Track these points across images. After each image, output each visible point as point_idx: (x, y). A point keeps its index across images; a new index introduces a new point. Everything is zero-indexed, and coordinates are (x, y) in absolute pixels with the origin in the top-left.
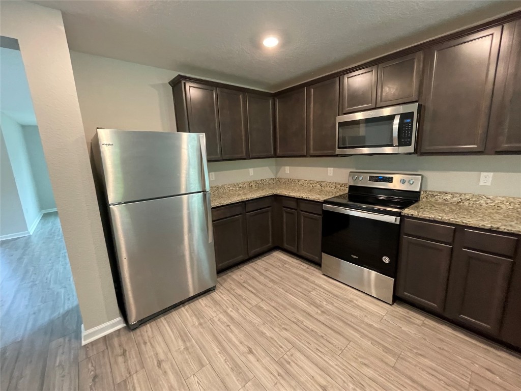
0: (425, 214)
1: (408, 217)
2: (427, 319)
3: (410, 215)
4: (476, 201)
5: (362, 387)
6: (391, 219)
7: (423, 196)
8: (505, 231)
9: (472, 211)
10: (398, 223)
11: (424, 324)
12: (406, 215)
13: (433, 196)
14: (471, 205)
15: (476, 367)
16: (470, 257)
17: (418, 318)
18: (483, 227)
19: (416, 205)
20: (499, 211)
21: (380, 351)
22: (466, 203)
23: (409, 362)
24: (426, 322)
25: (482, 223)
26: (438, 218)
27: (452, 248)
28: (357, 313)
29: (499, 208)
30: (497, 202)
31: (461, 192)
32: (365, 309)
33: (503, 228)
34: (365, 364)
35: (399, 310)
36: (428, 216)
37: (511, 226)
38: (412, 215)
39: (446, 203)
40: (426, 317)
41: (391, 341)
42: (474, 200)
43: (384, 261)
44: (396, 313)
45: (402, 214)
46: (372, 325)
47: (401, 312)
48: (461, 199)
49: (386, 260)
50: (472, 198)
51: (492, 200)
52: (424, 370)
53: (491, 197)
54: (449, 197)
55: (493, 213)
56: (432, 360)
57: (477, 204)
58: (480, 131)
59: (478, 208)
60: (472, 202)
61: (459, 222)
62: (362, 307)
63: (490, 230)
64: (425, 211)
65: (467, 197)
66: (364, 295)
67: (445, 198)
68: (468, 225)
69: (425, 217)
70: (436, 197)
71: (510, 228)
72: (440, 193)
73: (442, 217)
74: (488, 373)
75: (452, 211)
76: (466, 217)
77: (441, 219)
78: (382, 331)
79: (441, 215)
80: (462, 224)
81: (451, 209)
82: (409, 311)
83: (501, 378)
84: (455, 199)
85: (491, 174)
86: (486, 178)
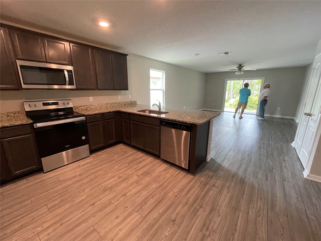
10: (85, 119)
22: (89, 109)
30: (96, 106)
31: (86, 105)
34: (84, 190)
49: (84, 138)
50: (90, 106)
53: (94, 105)
54: (83, 107)
57: (91, 108)
63: (95, 114)
65: (88, 106)
66: (77, 162)
67: (81, 108)
72: (79, 106)
84: (85, 108)
85: (92, 97)
86: (91, 99)
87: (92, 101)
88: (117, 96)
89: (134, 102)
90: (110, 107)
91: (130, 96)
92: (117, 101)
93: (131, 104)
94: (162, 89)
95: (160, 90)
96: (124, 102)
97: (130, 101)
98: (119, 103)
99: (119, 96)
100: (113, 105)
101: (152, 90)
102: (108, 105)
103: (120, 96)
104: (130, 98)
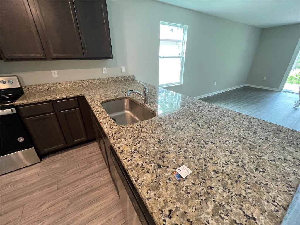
0: (31, 100)
1: (20, 106)
2: (62, 154)
3: (21, 104)
4: (55, 86)
5: (47, 217)
6: (8, 111)
7: (25, 90)
8: (72, 97)
9: (56, 92)
10: (15, 112)
11: (62, 157)
12: (19, 105)
13: (32, 88)
14: (54, 89)
15: (87, 156)
16: (65, 114)
17: (58, 157)
18: (63, 98)
19: (22, 97)
20: (67, 89)
21: (47, 190)
22: (52, 88)
23: (63, 179)
24: (62, 155)
25: (62, 96)
26: (40, 100)
27: (56, 114)
28: (20, 185)
29: (66, 88)
30: (64, 85)
31: (47, 83)
32: (24, 178)
33: (71, 96)
35: (46, 161)
36: (34, 101)
37: (73, 94)
38: (23, 103)
39: (41, 91)
40: (61, 153)
41: (50, 179)
42: (54, 86)
43: (20, 141)
44: (46, 164)
45: (15, 105)
46: (35, 182)
47: (48, 161)
48: (48, 87)
49: (21, 139)
50: (53, 85)
51: (62, 85)
52: (71, 176)
53: (61, 83)
54: (41, 87)
55: (65, 91)
56: (72, 168)
57: (56, 88)
58: (39, 46)
59: (58, 90)
60: (54, 87)
61: (52, 99)
62: (21, 179)
63: (66, 99)
64: (31, 99)
65: (51, 85)
67: (39, 88)
68: (57, 99)
69: (32, 102)
70: (34, 89)
71: (73, 95)
72: (35, 86)
73: (42, 99)
74: (90, 154)
75: (47, 95)
76: (54, 95)
77: (42, 100)
78: (43, 179)
79: (41, 98)
80: (54, 99)
81: (46, 93)
82: (52, 157)
83: (94, 152)
84: (45, 88)
85: (55, 71)
86: (55, 73)
87: (57, 76)
88: (101, 69)
89: (130, 76)
90: (89, 85)
91: (123, 67)
92: (100, 76)
93: (124, 80)
94: (180, 56)
95: (178, 57)
96: (113, 78)
97: (123, 75)
98: (104, 79)
99: (103, 68)
100: (94, 82)
101: (164, 57)
102: (85, 83)
103: (105, 68)
104: (123, 71)
